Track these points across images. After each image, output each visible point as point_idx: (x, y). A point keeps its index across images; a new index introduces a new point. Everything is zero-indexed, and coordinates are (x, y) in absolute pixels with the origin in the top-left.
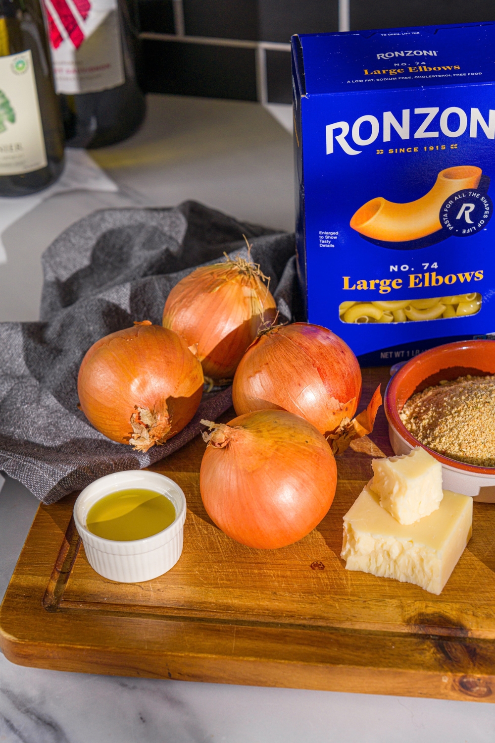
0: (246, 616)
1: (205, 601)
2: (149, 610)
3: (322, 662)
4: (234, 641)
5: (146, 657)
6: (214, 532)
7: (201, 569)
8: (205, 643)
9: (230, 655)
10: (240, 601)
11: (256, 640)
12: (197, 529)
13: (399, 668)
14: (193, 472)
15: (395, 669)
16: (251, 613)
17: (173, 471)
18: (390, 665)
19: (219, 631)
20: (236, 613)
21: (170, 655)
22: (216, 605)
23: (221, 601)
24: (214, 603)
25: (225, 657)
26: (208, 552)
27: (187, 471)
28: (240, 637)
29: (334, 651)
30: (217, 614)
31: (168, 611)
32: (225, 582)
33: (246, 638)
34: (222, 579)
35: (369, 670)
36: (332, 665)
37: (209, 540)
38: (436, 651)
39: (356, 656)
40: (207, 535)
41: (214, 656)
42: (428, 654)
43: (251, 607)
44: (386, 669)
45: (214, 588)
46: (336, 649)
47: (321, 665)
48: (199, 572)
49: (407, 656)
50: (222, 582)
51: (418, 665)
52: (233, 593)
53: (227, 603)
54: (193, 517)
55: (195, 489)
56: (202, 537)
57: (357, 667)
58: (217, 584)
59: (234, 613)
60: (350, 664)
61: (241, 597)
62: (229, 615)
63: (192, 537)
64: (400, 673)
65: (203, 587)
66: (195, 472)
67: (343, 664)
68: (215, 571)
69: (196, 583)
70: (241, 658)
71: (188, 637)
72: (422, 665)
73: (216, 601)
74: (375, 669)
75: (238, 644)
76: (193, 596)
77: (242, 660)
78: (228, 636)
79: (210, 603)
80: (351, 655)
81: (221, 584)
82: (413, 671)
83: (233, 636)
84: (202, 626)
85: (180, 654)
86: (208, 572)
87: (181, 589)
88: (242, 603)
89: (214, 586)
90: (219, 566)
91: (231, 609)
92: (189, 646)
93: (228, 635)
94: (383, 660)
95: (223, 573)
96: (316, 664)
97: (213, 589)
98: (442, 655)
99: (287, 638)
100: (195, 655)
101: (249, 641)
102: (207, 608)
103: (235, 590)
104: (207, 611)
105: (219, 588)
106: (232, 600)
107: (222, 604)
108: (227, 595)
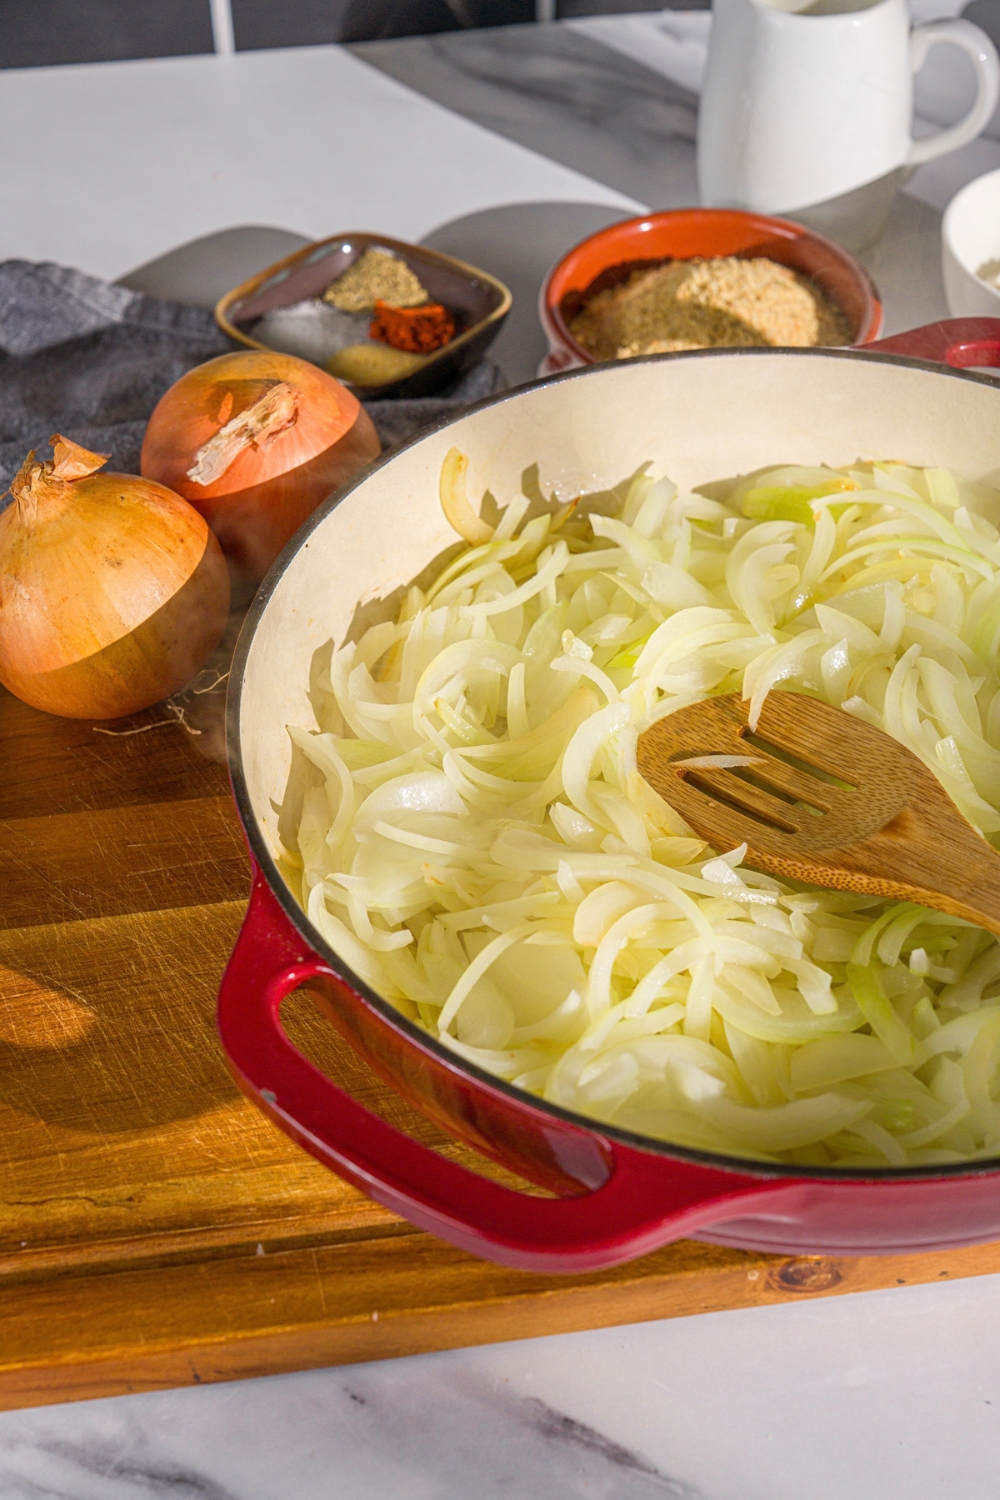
0: (326, 1220)
1: (233, 1206)
2: (120, 1248)
3: (510, 1294)
4: (320, 1284)
5: (145, 1358)
6: (208, 1041)
7: (204, 1132)
8: (260, 1303)
9: (320, 1319)
10: (305, 1189)
11: (364, 1271)
12: (169, 1041)
13: (665, 1273)
14: (126, 913)
15: (656, 1278)
16: (335, 1212)
17: (83, 919)
18: (643, 1270)
19: (282, 1267)
20: (305, 1219)
21: (196, 1345)
22: (259, 1210)
23: (266, 1198)
24: (253, 1206)
25: (311, 1325)
27: (113, 914)
28: (328, 1273)
30: (265, 1227)
31: (161, 1241)
32: (262, 1152)
33: (341, 1271)
34: (255, 1148)
35: (605, 1289)
36: (531, 1296)
37: (203, 1063)
40: (195, 1051)
41: (288, 1329)
43: (331, 1198)
44: (638, 1282)
45: (243, 1170)
47: (509, 1300)
48: (202, 1140)
50: (256, 1154)
51: (696, 1258)
52: (285, 1174)
53: (280, 1201)
54: (154, 1016)
55: (139, 951)
56: (185, 1058)
57: (580, 1290)
58: (247, 1160)
59: (300, 1220)
60: (566, 1286)
61: (304, 1180)
62: (289, 1224)
63: (164, 1061)
64: (665, 1283)
65: (221, 1172)
66: (130, 912)
67: (553, 1289)
68: (236, 1132)
69: (203, 1167)
70: (345, 1320)
71: (222, 1296)
72: (703, 1259)
73: (257, 1200)
74: (617, 1285)
75: (329, 1289)
76: (205, 1198)
77: (347, 1324)
78: (304, 1277)
79: (246, 1207)
81: (255, 1158)
82: (691, 1275)
83: (315, 1274)
84: (245, 1265)
85: (216, 1340)
86: (220, 1138)
87: (174, 1187)
88: (312, 1193)
89: (243, 1165)
90: (239, 1118)
91: (292, 1212)
92: (230, 1318)
93: (303, 1273)
95: (251, 1133)
96: (498, 1301)
97: (242, 1174)
99: (424, 1254)
100: (249, 1334)
101: (350, 1278)
102: (241, 1219)
103: (288, 1165)
104: (245, 1226)
105: (253, 1167)
106: (288, 1191)
107: (271, 1205)
108: (276, 1182)
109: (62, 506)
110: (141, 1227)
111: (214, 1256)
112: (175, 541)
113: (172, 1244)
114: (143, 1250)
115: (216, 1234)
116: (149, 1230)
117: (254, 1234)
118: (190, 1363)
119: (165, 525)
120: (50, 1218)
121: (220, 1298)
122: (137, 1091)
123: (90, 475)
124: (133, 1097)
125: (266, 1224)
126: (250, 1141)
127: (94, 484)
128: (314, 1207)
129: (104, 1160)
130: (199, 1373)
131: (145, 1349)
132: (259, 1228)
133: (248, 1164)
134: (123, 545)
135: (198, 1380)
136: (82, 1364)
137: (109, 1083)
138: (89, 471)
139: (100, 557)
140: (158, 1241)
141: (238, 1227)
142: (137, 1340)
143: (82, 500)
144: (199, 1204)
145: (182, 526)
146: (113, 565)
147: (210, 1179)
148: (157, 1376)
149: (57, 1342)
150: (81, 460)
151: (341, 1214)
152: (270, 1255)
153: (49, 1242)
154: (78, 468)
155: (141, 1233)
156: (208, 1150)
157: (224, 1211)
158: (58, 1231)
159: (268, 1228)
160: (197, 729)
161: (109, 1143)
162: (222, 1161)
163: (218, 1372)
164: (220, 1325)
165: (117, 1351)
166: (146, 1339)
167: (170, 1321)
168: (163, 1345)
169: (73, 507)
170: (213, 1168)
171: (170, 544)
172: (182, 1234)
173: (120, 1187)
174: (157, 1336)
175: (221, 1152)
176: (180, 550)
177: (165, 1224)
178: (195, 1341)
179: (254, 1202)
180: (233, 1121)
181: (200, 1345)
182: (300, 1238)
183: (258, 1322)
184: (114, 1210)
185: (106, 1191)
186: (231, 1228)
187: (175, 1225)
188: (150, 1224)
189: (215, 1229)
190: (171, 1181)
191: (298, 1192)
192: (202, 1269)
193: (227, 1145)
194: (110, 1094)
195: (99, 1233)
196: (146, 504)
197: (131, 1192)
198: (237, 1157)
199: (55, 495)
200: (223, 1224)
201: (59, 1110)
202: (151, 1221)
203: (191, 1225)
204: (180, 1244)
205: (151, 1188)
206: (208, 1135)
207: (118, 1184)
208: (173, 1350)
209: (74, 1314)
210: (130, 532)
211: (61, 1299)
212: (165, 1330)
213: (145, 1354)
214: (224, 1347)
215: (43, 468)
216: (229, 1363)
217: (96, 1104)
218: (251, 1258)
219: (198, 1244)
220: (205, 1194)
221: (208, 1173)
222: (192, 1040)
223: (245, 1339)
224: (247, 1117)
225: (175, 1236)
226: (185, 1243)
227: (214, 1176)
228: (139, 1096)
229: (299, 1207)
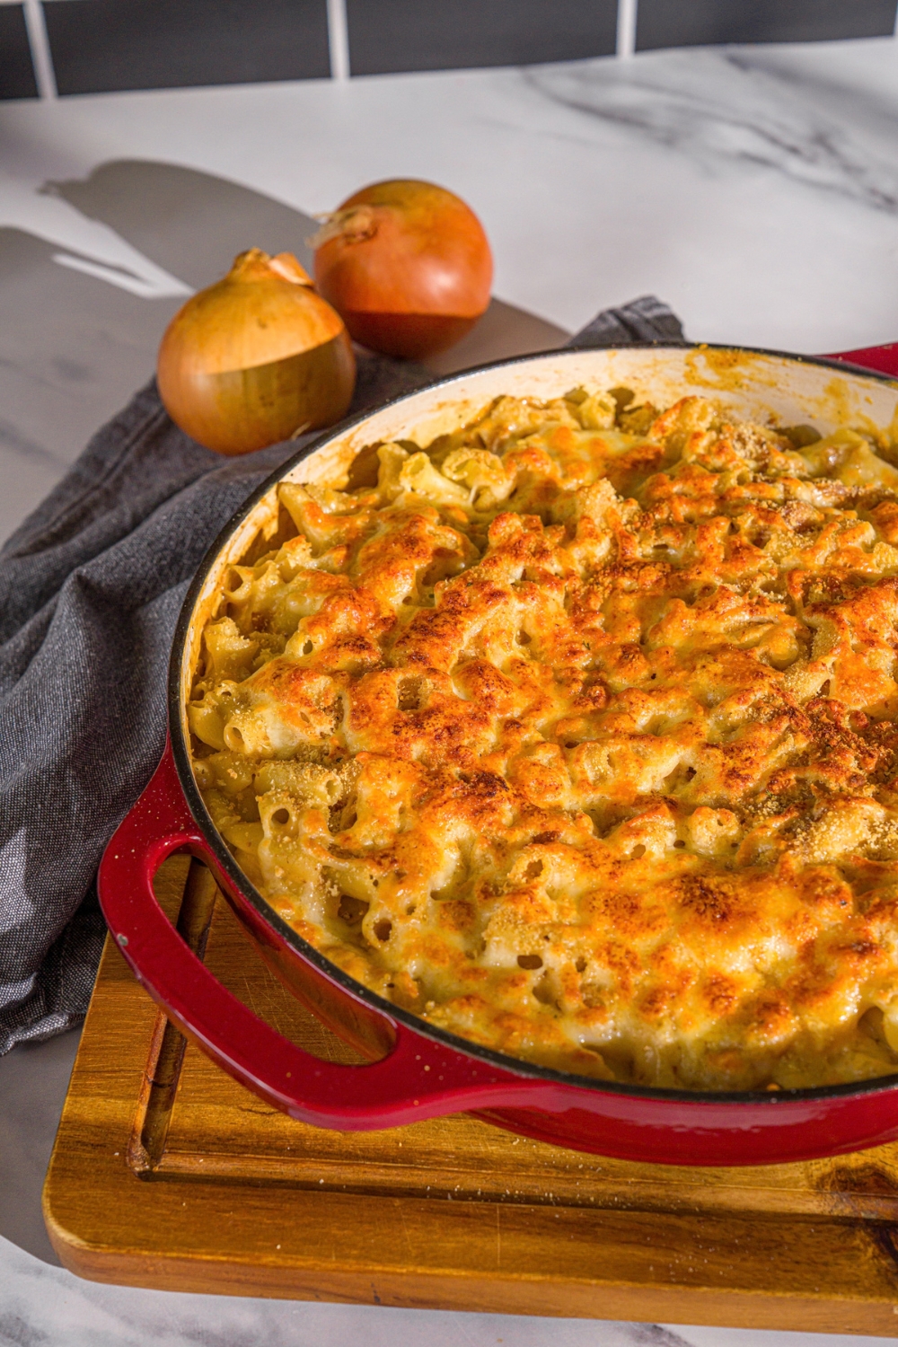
0: (514, 1179)
1: (435, 1149)
2: (329, 1168)
3: (668, 1282)
4: (499, 1238)
5: (335, 1274)
8: (443, 1245)
9: (493, 1270)
10: (501, 1147)
11: (539, 1234)
15: (807, 1295)
16: (524, 1173)
18: (796, 1285)
19: (468, 1215)
20: (496, 1174)
21: (379, 1272)
22: (457, 1158)
23: (465, 1148)
24: (453, 1153)
25: (484, 1274)
28: (508, 1229)
29: (689, 1258)
30: (459, 1175)
31: (367, 1169)
33: (519, 1230)
35: (757, 1295)
36: (687, 1289)
38: (877, 1251)
39: (732, 1267)
41: (463, 1273)
42: (863, 1259)
43: (522, 1160)
44: (789, 1295)
46: (690, 1253)
47: (666, 1288)
49: (826, 1264)
51: (846, 1283)
53: (477, 1153)
57: (735, 1291)
59: (492, 1174)
60: (722, 1285)
62: (481, 1176)
64: (814, 1301)
67: (709, 1286)
70: (515, 1276)
71: (411, 1231)
72: (852, 1285)
73: (457, 1148)
74: (769, 1294)
75: (506, 1244)
77: (516, 1280)
78: (486, 1228)
79: (446, 1153)
80: (721, 1264)
82: (839, 1298)
83: (496, 1227)
84: (435, 1207)
85: (398, 1270)
88: (507, 1152)
91: (486, 1165)
92: (414, 1252)
93: (486, 1225)
94: (781, 1274)
96: (658, 1286)
97: (448, 1122)
98: (890, 1261)
99: (597, 1229)
100: (428, 1272)
101: (527, 1238)
102: (439, 1163)
104: (442, 1170)
106: (486, 1146)
107: (468, 1156)
110: (350, 1153)
111: (410, 1193)
113: (375, 1174)
114: (349, 1175)
115: (416, 1172)
116: (357, 1157)
117: (450, 1180)
118: (373, 1285)
120: (274, 1129)
121: (408, 1233)
125: (462, 1173)
128: (506, 1165)
130: (379, 1295)
131: (333, 1266)
132: (455, 1175)
135: (377, 1301)
136: (278, 1268)
140: (363, 1169)
141: (436, 1170)
142: (329, 1257)
144: (406, 1143)
148: (342, 1291)
149: (260, 1243)
151: (528, 1176)
152: (459, 1202)
153: (269, 1151)
155: (350, 1159)
157: (429, 1153)
158: (279, 1143)
159: (463, 1176)
163: (397, 1298)
164: (403, 1257)
165: (310, 1262)
166: (337, 1257)
167: (361, 1244)
168: (352, 1265)
172: (385, 1167)
174: (347, 1257)
177: (372, 1155)
178: (379, 1268)
179: (454, 1150)
181: (383, 1272)
182: (488, 1191)
183: (438, 1261)
186: (430, 1170)
187: (381, 1157)
188: (359, 1152)
189: (415, 1168)
192: (397, 1202)
195: (314, 1151)
200: (423, 1164)
201: (299, 1032)
202: (361, 1150)
203: (394, 1161)
204: (381, 1174)
208: (359, 1272)
209: (278, 1221)
211: (271, 1205)
212: (355, 1252)
213: (334, 1270)
214: (404, 1278)
216: (407, 1293)
218: (443, 1201)
219: (399, 1178)
223: (422, 1275)
225: (380, 1167)
226: (387, 1175)
229: (493, 1162)
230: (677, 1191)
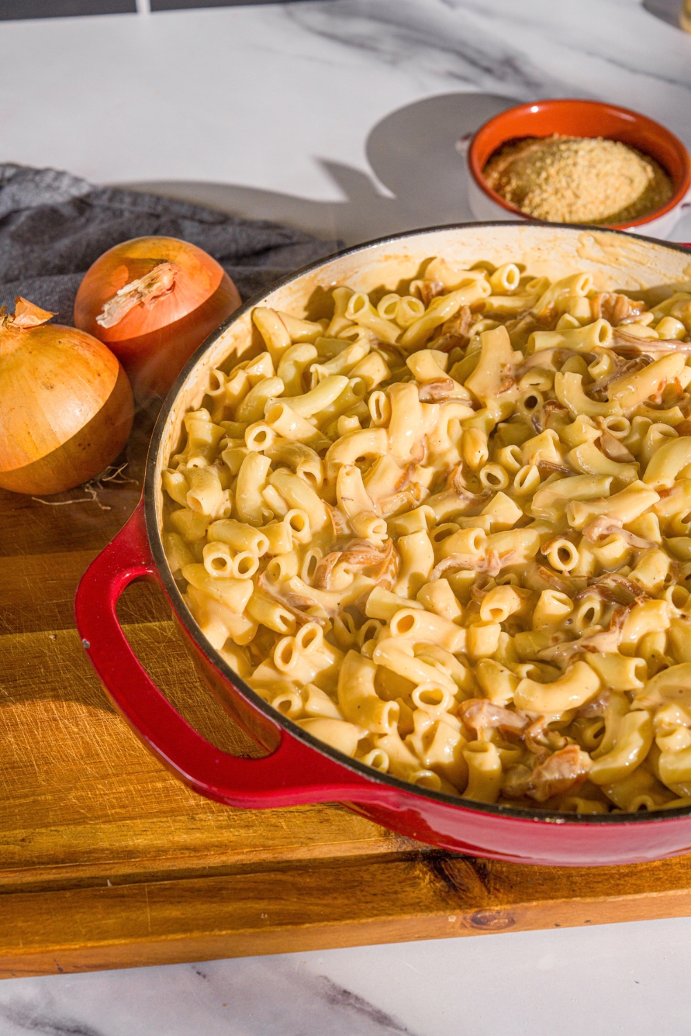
0: (157, 862)
1: (94, 849)
2: (13, 875)
3: (280, 924)
4: (148, 911)
5: (23, 957)
6: (88, 727)
7: (79, 794)
8: (106, 922)
9: (147, 935)
10: (145, 839)
11: (180, 902)
12: (61, 726)
13: (390, 915)
14: (41, 631)
15: (383, 918)
16: (164, 857)
17: (11, 633)
18: (375, 912)
19: (123, 896)
20: (143, 861)
21: (58, 950)
22: (112, 852)
23: (117, 844)
24: (108, 849)
25: (140, 940)
26: (86, 764)
27: (32, 631)
28: (155, 902)
29: (292, 904)
30: (115, 865)
31: (42, 872)
32: (118, 810)
33: (164, 901)
34: (113, 807)
35: (347, 924)
36: (294, 927)
38: (433, 877)
39: (325, 905)
40: (79, 734)
41: (123, 941)
42: (423, 884)
43: (162, 847)
44: (370, 920)
45: (104, 822)
46: (295, 900)
47: (279, 929)
48: (78, 800)
49: (396, 892)
50: (113, 811)
51: (412, 905)
52: (132, 827)
53: (126, 847)
54: (53, 706)
55: (48, 659)
56: (72, 738)
57: (330, 924)
58: (107, 816)
59: (140, 861)
60: (320, 921)
61: (145, 833)
62: (132, 864)
63: (57, 740)
64: (390, 922)
65: (88, 824)
66: (44, 630)
67: (310, 923)
68: (101, 794)
69: (76, 819)
70: (163, 937)
71: (80, 915)
72: (417, 906)
73: (111, 845)
74: (355, 922)
75: (154, 914)
76: (75, 842)
77: (164, 940)
78: (138, 904)
79: (103, 850)
80: (317, 905)
81: (112, 815)
82: (408, 917)
83: (146, 902)
84: (98, 893)
85: (73, 947)
86: (90, 798)
87: (55, 833)
88: (149, 842)
89: (103, 819)
90: (104, 785)
91: (134, 855)
92: (84, 931)
93: (138, 901)
94: (363, 906)
95: (112, 796)
96: (272, 929)
97: (102, 826)
98: (443, 883)
99: (224, 892)
100: (96, 944)
101: (170, 907)
102: (98, 859)
103: (135, 821)
104: (101, 864)
105: (111, 822)
106: (133, 840)
107: (120, 850)
108: (125, 833)
109: (17, 345)
110: (28, 861)
111: (78, 885)
112: (93, 375)
113: (49, 874)
114: (29, 878)
115: (81, 868)
116: (34, 863)
117: (107, 870)
118: (55, 961)
119: (88, 363)
121: (77, 917)
122: (36, 760)
123: (40, 325)
124: (32, 766)
125: (116, 863)
126: (110, 802)
127: (42, 332)
128: (149, 853)
129: (8, 810)
130: (60, 966)
131: (22, 951)
132: (111, 866)
133: (107, 819)
134: (56, 375)
135: (61, 971)
137: (17, 754)
138: (40, 322)
139: (39, 382)
140: (39, 872)
141: (97, 864)
142: (17, 945)
143: (31, 342)
144: (70, 846)
145: (101, 364)
146: (48, 389)
147: (80, 828)
148: (32, 968)
150: (35, 314)
151: (168, 859)
152: (115, 887)
154: (32, 320)
155: (28, 866)
156: (80, 807)
157: (87, 853)
159: (117, 865)
160: (106, 505)
161: (13, 798)
162: (89, 815)
163: (76, 967)
164: (76, 936)
165: (3, 951)
166: (24, 944)
167: (42, 931)
168: (36, 948)
169: (24, 346)
170: (81, 821)
171: (90, 377)
172: (56, 868)
173: (17, 831)
174: (32, 942)
175: (90, 809)
176: (97, 382)
177: (45, 859)
178: (58, 947)
179: (108, 847)
180: (100, 786)
181: (61, 950)
182: (138, 874)
183: (104, 935)
184: (11, 847)
185: (7, 833)
186: (91, 865)
187: (54, 861)
188: (35, 859)
189: (79, 865)
190: (53, 828)
191: (139, 841)
192: (68, 894)
193: (94, 804)
194: (17, 762)
196: (76, 348)
197: (25, 835)
198: (100, 813)
199: (13, 337)
200: (86, 862)
202: (36, 857)
203: (63, 862)
204: (54, 874)
205: (39, 833)
206: (82, 796)
207: (16, 829)
208: (42, 953)
210: (62, 366)
212: (37, 938)
213: (23, 954)
214: (78, 952)
215: (6, 318)
216: (82, 962)
217: (7, 769)
218: (102, 888)
219: (68, 875)
220: (76, 840)
221: (79, 824)
222: (77, 725)
223: (93, 947)
224: (110, 784)
225: (52, 869)
226: (59, 874)
227: (83, 826)
228: (37, 765)
229: (138, 851)
230: (282, 853)
